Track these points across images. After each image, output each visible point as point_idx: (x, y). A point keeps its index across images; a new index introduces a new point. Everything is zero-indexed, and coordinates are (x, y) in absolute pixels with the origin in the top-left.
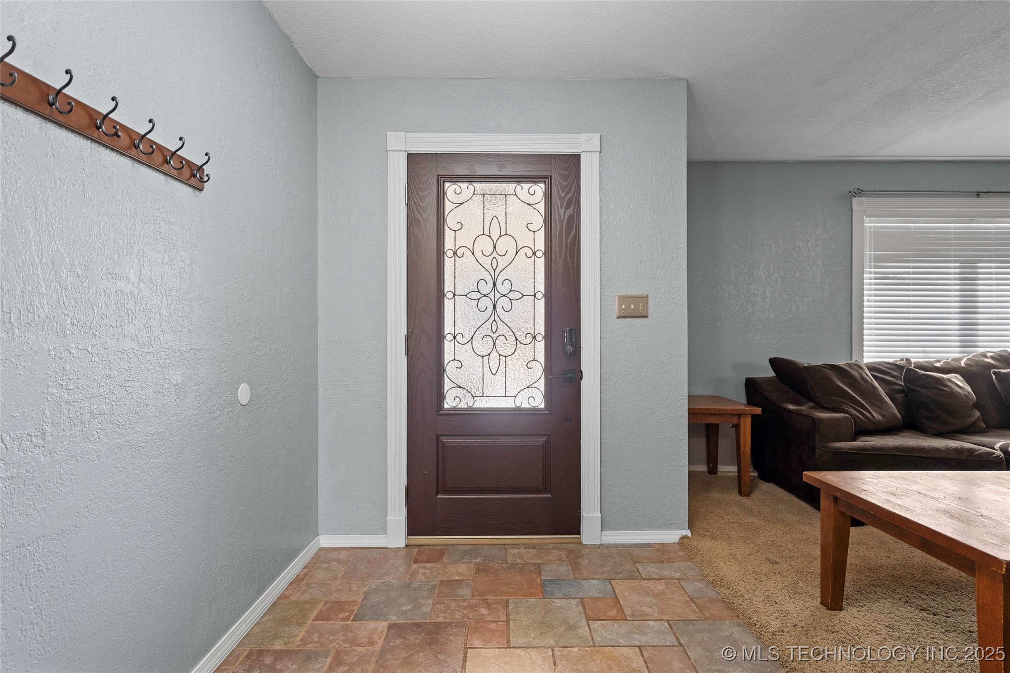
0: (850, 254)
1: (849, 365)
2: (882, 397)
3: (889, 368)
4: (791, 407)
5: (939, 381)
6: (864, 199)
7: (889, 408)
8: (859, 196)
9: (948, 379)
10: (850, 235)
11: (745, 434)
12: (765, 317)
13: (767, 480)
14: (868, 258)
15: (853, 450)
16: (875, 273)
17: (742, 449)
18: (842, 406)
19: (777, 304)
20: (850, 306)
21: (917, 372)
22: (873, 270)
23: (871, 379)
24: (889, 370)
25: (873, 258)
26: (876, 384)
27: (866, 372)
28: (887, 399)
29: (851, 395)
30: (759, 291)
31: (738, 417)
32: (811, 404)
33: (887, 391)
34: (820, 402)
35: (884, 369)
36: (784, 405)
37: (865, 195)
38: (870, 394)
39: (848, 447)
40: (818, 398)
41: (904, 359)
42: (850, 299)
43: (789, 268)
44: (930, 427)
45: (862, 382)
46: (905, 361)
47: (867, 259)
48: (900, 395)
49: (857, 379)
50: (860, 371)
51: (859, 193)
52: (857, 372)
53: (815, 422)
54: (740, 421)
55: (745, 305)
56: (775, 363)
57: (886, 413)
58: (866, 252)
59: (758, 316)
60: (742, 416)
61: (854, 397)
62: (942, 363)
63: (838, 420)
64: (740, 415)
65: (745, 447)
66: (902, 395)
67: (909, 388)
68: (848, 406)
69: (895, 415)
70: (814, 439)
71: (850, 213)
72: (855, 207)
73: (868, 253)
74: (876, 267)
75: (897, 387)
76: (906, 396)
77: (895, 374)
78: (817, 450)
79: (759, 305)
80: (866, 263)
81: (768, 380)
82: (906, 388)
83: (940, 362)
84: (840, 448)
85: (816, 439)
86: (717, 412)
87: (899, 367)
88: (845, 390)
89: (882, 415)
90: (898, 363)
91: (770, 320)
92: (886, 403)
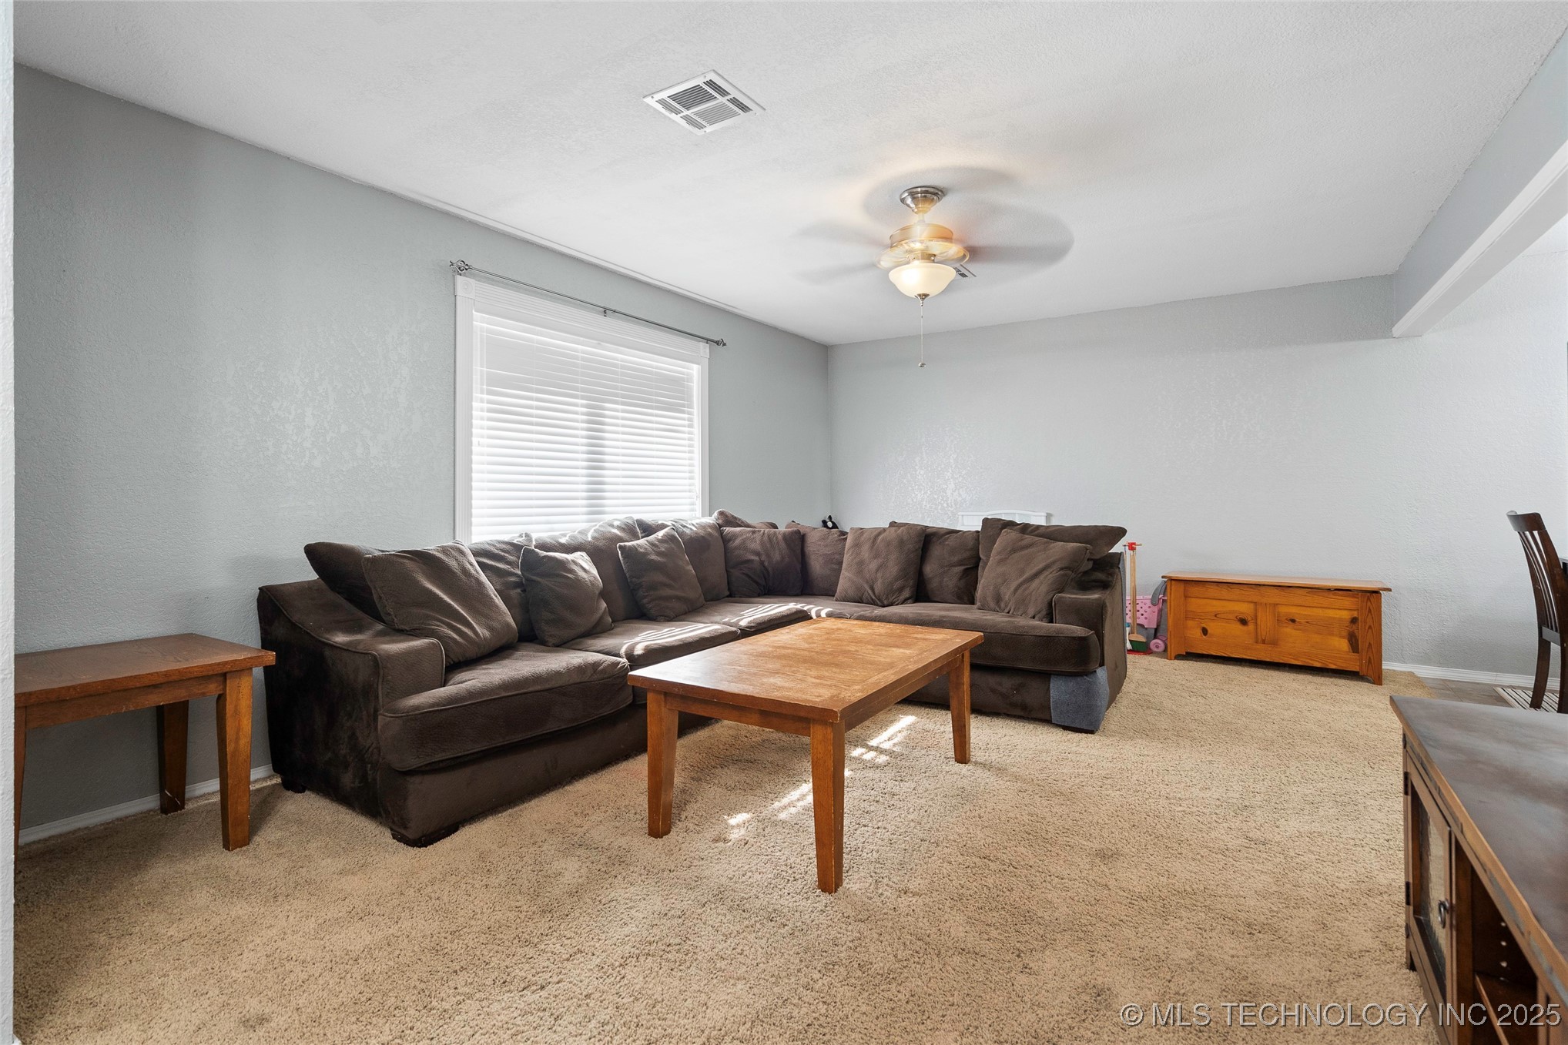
0: (453, 365)
1: (445, 550)
2: (492, 598)
3: (503, 550)
4: (340, 638)
5: (562, 564)
6: (472, 281)
7: (500, 614)
8: (465, 275)
9: (573, 561)
10: (453, 334)
11: (237, 712)
12: (303, 464)
13: (299, 789)
14: (479, 377)
15: (438, 705)
16: (489, 402)
17: (230, 748)
18: (429, 625)
19: (328, 440)
20: (452, 452)
21: (537, 554)
22: (486, 397)
23: (476, 570)
24: (503, 554)
25: (485, 377)
26: (483, 578)
27: (470, 559)
28: (498, 601)
29: (445, 601)
30: (290, 413)
31: (222, 678)
32: (380, 627)
33: (498, 587)
34: (393, 621)
35: (497, 551)
36: (328, 636)
37: (473, 276)
38: (472, 595)
39: (431, 701)
40: (389, 614)
41: (524, 535)
42: (452, 438)
43: (351, 375)
44: (551, 636)
45: (463, 577)
46: (524, 538)
47: (476, 377)
48: (515, 591)
49: (455, 573)
50: (461, 558)
51: (463, 268)
52: (457, 560)
53: (377, 664)
54: (225, 689)
55: (258, 439)
56: (316, 554)
57: (495, 624)
58: (475, 368)
59: (289, 463)
60: (228, 676)
61: (450, 604)
62: (567, 538)
63: (417, 652)
64: (224, 675)
65: (237, 739)
66: (519, 591)
67: (527, 580)
68: (438, 623)
69: (508, 625)
70: (377, 697)
71: (454, 299)
72: (460, 292)
73: (479, 368)
74: (490, 393)
75: (513, 579)
76: (524, 591)
77: (511, 558)
78: (380, 717)
79: (288, 441)
80: (476, 386)
81: (303, 589)
82: (524, 580)
83: (565, 536)
84: (417, 708)
85: (380, 695)
86: (161, 680)
87: (517, 547)
88: (435, 594)
89: (490, 628)
90: (515, 542)
91: (313, 471)
92: (497, 606)
